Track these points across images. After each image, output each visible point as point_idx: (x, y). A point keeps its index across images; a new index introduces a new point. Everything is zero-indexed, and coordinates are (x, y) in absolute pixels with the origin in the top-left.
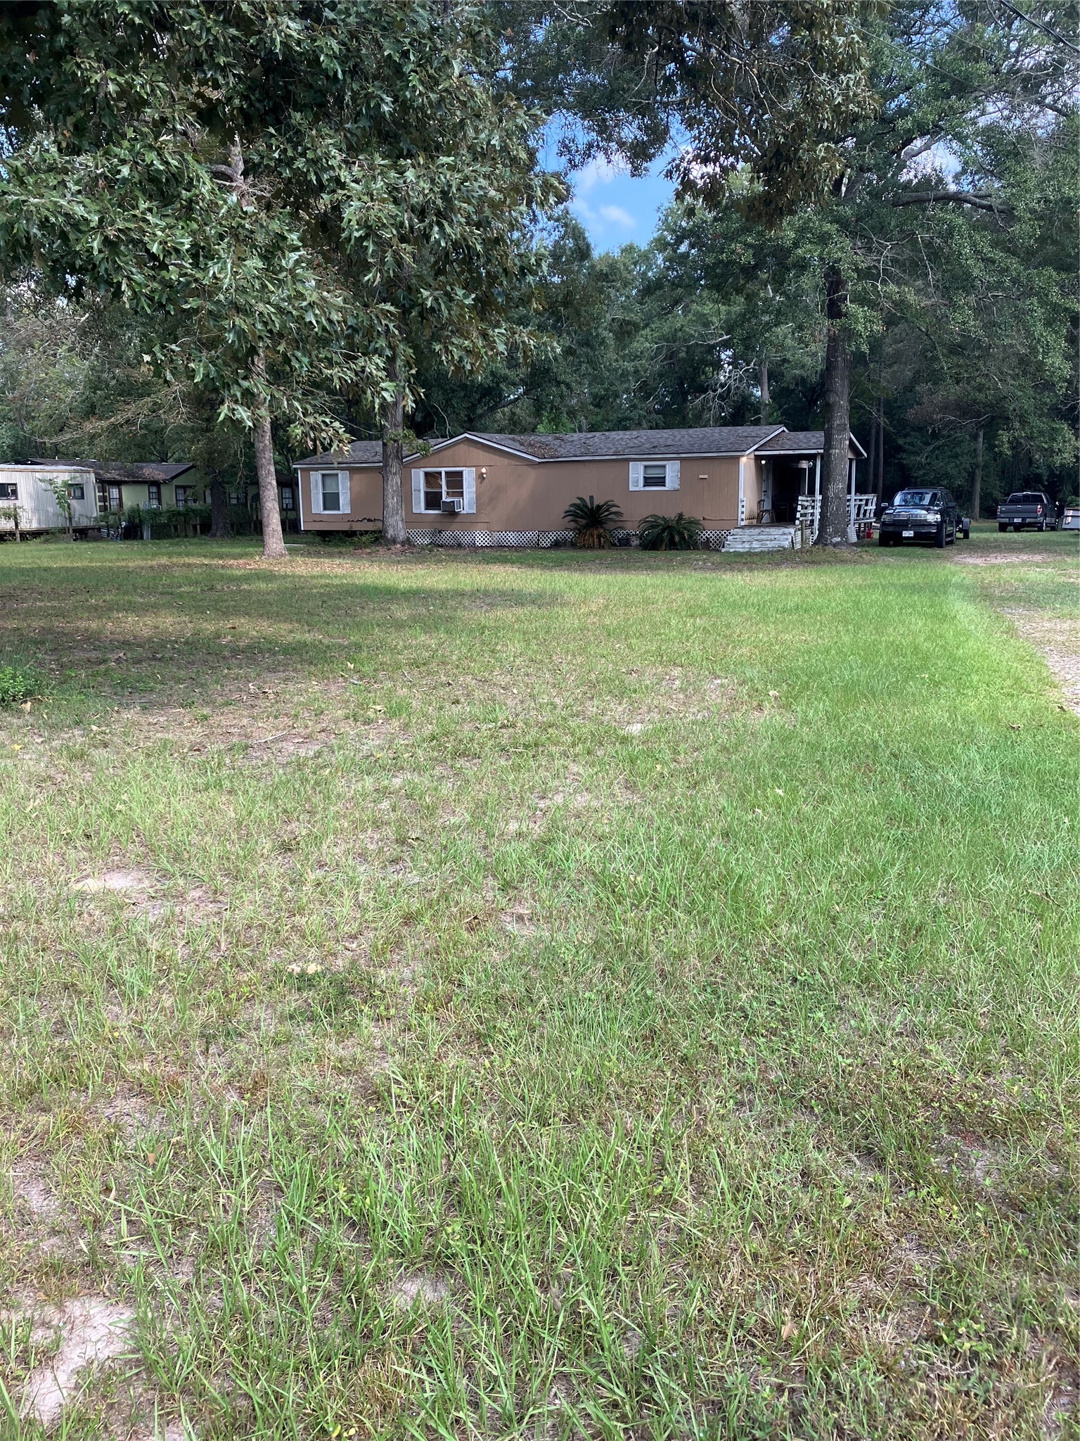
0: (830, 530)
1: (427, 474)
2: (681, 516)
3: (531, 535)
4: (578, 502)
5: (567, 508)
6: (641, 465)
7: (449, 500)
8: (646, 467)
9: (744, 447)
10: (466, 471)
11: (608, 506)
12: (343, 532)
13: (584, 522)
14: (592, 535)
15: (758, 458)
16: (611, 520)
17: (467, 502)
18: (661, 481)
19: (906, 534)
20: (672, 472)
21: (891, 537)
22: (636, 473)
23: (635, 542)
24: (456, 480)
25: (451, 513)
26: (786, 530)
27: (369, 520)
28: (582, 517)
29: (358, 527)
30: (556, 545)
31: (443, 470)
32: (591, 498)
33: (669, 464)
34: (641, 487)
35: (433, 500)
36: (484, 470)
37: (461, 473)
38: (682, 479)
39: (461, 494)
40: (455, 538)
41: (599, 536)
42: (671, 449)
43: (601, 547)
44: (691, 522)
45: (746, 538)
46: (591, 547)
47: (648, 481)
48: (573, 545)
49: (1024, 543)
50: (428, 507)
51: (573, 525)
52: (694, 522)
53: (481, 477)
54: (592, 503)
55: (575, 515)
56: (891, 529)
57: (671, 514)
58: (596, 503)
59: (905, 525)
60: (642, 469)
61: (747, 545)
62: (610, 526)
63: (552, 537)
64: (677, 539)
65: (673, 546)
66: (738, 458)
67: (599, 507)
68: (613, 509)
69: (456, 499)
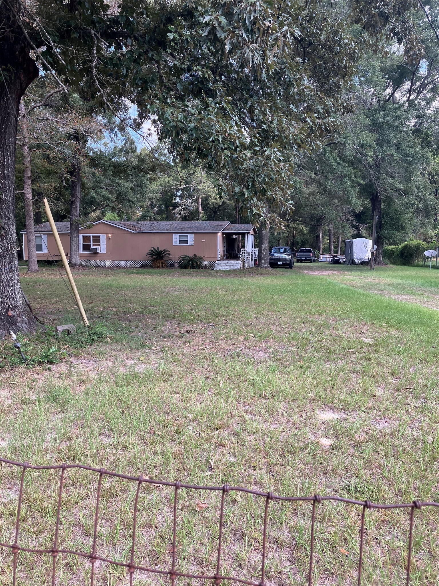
0: (263, 262)
1: (83, 236)
2: (195, 255)
3: (131, 262)
4: (153, 249)
5: (148, 252)
6: (178, 235)
7: (94, 247)
8: (180, 236)
9: (219, 229)
10: (101, 236)
11: (165, 251)
12: (44, 261)
13: (155, 257)
14: (159, 263)
15: (223, 234)
16: (167, 257)
17: (102, 249)
18: (186, 242)
19: (279, 263)
20: (191, 238)
21: (273, 264)
22: (176, 238)
23: (177, 266)
24: (97, 240)
25: (95, 253)
26: (238, 262)
27: (56, 256)
28: (154, 255)
29: (50, 259)
30: (142, 266)
31: (91, 235)
32: (158, 247)
33: (189, 235)
34: (178, 244)
35: (86, 247)
36: (110, 235)
37: (99, 236)
38: (195, 241)
39: (99, 245)
40: (96, 263)
41: (162, 263)
42: (189, 229)
43: (163, 267)
44: (199, 258)
45: (222, 264)
46: (158, 267)
47: (181, 242)
48: (151, 267)
49: (318, 267)
50: (84, 249)
51: (150, 258)
52: (200, 258)
53: (108, 239)
54: (158, 249)
55: (152, 254)
56: (273, 261)
57: (191, 255)
58: (160, 250)
59: (279, 260)
60: (178, 237)
61: (223, 267)
62: (166, 259)
63: (140, 263)
64: (195, 264)
65: (193, 267)
66: (217, 233)
67: (162, 251)
68: (167, 252)
69: (97, 247)
